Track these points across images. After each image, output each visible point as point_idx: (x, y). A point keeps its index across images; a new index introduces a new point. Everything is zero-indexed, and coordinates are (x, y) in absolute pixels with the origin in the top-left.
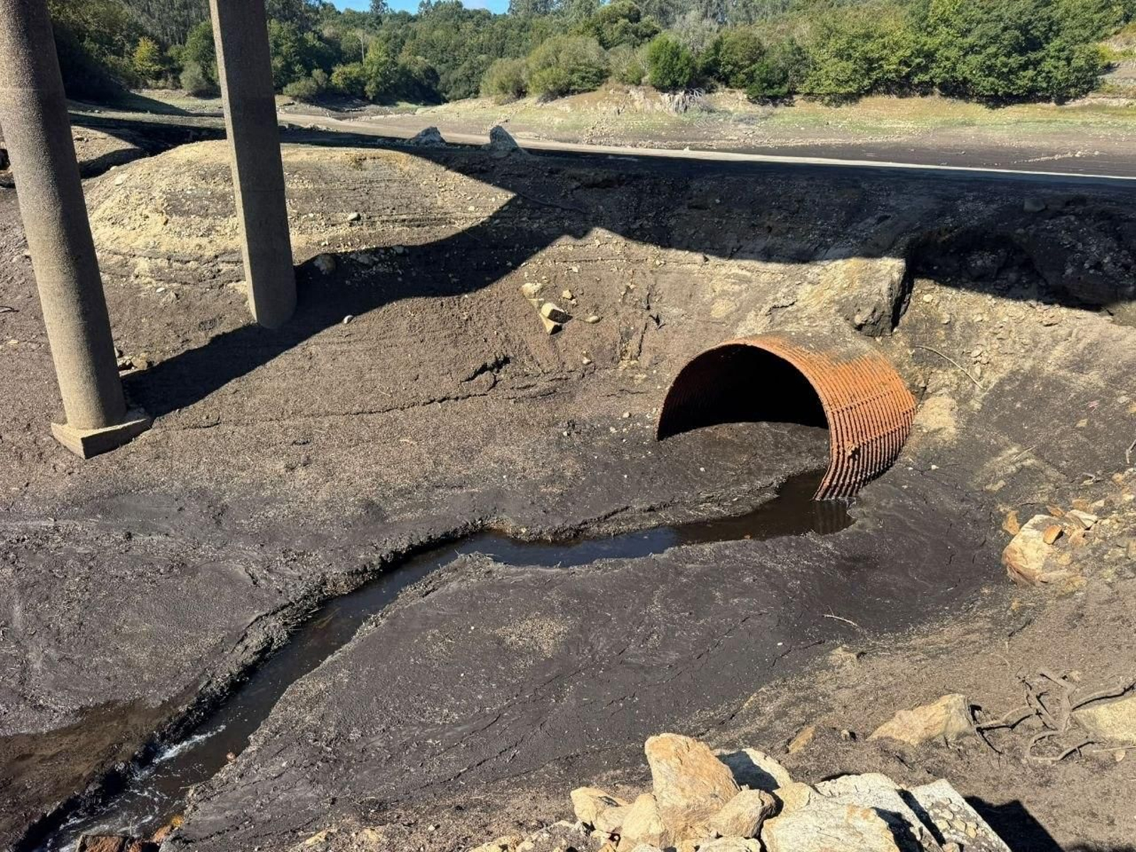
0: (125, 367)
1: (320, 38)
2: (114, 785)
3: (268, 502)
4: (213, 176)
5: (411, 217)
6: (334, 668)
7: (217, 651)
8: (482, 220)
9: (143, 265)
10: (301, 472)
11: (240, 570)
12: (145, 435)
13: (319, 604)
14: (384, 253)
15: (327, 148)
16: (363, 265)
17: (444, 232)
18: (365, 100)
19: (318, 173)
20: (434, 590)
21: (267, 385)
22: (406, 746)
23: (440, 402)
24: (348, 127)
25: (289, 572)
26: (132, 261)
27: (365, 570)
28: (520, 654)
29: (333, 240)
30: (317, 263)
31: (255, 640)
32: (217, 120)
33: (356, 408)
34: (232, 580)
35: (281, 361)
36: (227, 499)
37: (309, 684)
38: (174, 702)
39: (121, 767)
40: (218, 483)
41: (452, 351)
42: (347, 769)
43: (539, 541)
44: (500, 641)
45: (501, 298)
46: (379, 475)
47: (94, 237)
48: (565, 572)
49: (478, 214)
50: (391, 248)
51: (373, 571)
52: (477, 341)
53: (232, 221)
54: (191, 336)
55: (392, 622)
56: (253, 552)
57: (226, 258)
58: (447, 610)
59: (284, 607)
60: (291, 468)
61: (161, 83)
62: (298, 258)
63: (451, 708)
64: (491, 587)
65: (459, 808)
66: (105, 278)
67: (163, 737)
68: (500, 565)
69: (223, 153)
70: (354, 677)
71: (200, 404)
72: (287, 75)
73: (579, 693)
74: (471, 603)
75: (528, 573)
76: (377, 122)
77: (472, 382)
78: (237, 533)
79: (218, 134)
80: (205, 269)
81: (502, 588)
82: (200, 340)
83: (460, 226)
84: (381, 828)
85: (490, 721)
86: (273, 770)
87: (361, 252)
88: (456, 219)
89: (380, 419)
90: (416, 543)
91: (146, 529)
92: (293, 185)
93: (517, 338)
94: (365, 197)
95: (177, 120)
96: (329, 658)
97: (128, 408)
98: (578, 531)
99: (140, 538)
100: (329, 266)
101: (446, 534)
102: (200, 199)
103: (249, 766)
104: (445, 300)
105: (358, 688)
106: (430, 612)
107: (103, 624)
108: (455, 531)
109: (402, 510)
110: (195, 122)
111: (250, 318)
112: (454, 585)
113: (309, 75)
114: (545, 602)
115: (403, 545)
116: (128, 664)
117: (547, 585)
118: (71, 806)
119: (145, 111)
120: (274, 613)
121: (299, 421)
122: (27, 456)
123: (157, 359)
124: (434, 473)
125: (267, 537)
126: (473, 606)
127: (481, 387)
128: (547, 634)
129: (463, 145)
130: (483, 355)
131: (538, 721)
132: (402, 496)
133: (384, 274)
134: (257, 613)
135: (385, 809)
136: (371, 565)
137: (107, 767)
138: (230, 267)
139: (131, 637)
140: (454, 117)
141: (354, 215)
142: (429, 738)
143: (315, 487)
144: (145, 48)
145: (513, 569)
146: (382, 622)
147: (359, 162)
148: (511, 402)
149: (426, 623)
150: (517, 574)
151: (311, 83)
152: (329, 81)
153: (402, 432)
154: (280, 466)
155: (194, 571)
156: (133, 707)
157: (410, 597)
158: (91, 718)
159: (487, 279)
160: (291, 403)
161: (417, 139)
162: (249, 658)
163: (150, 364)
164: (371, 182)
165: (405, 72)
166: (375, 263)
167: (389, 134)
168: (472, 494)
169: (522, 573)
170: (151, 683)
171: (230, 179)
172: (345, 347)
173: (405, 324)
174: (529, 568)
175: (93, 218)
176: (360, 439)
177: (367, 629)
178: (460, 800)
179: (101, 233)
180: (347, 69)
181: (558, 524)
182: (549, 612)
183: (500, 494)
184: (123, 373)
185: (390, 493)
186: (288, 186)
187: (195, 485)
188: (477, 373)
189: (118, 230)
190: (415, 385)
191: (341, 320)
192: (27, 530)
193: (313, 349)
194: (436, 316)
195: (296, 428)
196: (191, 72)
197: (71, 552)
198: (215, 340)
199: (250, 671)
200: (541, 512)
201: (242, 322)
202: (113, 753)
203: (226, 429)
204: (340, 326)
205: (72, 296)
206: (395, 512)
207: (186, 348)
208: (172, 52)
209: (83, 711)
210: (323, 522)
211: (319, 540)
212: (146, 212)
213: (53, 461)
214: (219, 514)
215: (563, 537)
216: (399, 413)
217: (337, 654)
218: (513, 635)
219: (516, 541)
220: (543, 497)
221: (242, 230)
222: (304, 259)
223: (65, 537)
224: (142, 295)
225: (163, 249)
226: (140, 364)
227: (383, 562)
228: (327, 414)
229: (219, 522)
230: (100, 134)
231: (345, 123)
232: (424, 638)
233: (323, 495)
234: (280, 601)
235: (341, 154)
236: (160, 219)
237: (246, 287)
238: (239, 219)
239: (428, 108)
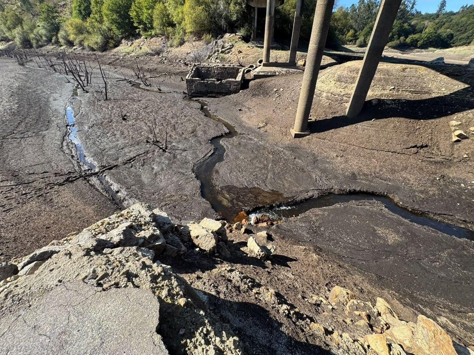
0: (310, 119)
1: (409, 25)
2: (271, 208)
3: (328, 163)
4: (354, 71)
5: (414, 90)
6: (325, 210)
7: (301, 192)
8: (446, 94)
9: (324, 94)
10: (339, 158)
11: (314, 176)
12: (308, 137)
13: (328, 193)
14: (398, 102)
15: (394, 64)
16: (388, 104)
17: (426, 97)
18: (416, 47)
19: (387, 72)
20: (361, 205)
21: (341, 133)
22: (333, 240)
23: (392, 152)
24: (405, 57)
25: (325, 182)
26: (323, 93)
27: (344, 191)
28: (380, 237)
29: (381, 95)
30: (372, 101)
31: (310, 194)
32: (362, 54)
33: (363, 146)
34: (311, 177)
35: (348, 127)
36: (318, 158)
37: (317, 210)
38: (288, 198)
39: (274, 205)
40: (318, 153)
41: (405, 138)
42: (317, 235)
43: (405, 209)
44: (375, 230)
45: (437, 124)
46: (360, 167)
47: (316, 86)
48: (410, 223)
49: (445, 92)
50: (401, 100)
51: (346, 192)
52: (417, 137)
53: (353, 85)
54: (328, 115)
55: (345, 207)
56: (319, 173)
57: (346, 96)
58: (362, 213)
59: (320, 190)
60: (337, 156)
61: (350, 43)
62: (367, 99)
63: (350, 239)
64: (380, 214)
65: (340, 266)
66: (315, 96)
67: (283, 204)
68: (386, 209)
69: (359, 65)
70: (329, 215)
71: (322, 133)
72: (392, 39)
73: (395, 261)
74: (371, 215)
75: (396, 216)
76: (417, 55)
77: (408, 150)
78: (317, 167)
79: (360, 58)
80: (339, 98)
81: (383, 216)
82: (330, 117)
83: (434, 95)
84: (318, 256)
85: (360, 249)
86: (301, 225)
87: (389, 100)
88: (434, 93)
89: (369, 151)
90: (362, 190)
91: (299, 158)
92: (377, 76)
93: (436, 140)
94: (400, 81)
95: (350, 54)
96: (325, 207)
97: (307, 129)
98: (423, 213)
99: (297, 160)
100: (376, 102)
101: (373, 192)
102: (347, 78)
103: (296, 221)
104: (412, 120)
105: (328, 219)
106: (357, 211)
107: (283, 175)
108: (376, 192)
109: (362, 179)
110: (355, 55)
111: (345, 114)
112: (368, 207)
113: (399, 39)
114: (397, 228)
115: (358, 189)
116: (284, 185)
117: (402, 224)
118: (264, 207)
119: (343, 51)
120: (317, 190)
121: (346, 145)
122: (284, 134)
123: (318, 119)
124: (378, 173)
125: (324, 171)
126: (371, 216)
127: (410, 152)
128: (392, 238)
129: (452, 65)
130: (417, 142)
131: (376, 259)
132: (365, 176)
133: (394, 108)
134: (313, 188)
135: (321, 251)
136: (346, 190)
137: (272, 204)
138: (347, 98)
139: (287, 180)
140: (452, 53)
141: (393, 87)
142: (340, 242)
143: (341, 163)
144: (351, 32)
145: (391, 213)
146: (342, 206)
147: (404, 70)
148: (420, 161)
149: (354, 213)
150: (391, 215)
151: (398, 42)
152: (405, 40)
153: (374, 157)
154: (335, 155)
155: (305, 172)
156: (281, 195)
157: (353, 203)
158: (274, 192)
159: (435, 116)
160: (345, 139)
161: (432, 62)
162: (307, 197)
163: (316, 120)
164: (405, 76)
165: (439, 36)
166: (392, 104)
167: (420, 60)
168: (388, 184)
169: (393, 215)
170: (286, 192)
171: (358, 73)
172: (369, 128)
173: (392, 125)
174: (397, 215)
175: (318, 81)
176: (360, 155)
177: (337, 205)
178: (341, 263)
179: (318, 84)
180: (414, 36)
181: (417, 207)
182: (397, 232)
183: (398, 188)
184: (309, 121)
185: (361, 173)
186: (375, 76)
187: (314, 152)
188: (411, 147)
189: (323, 85)
190: (386, 145)
191: (371, 120)
192: (278, 149)
193: (359, 126)
194: (405, 125)
195: (343, 146)
196: (361, 39)
197: (283, 157)
198: (333, 118)
199: (306, 200)
200: (411, 201)
201: (343, 114)
202: (274, 202)
203: (326, 141)
204: (370, 121)
205: (306, 100)
206: (360, 179)
207: (326, 118)
208: (358, 33)
209: (272, 190)
210: (339, 173)
211: (336, 177)
212: (331, 80)
213: (288, 136)
214: (315, 161)
215: (416, 212)
216: (376, 152)
217: (327, 208)
218: (380, 231)
219: (396, 205)
220: (415, 196)
221: (354, 89)
222: (369, 99)
223: (284, 153)
224: (321, 102)
225: (331, 91)
226: (313, 120)
227: (350, 191)
228: (354, 145)
229: (314, 163)
230: (329, 58)
231: (404, 55)
232: (352, 217)
233: (342, 166)
234: (320, 188)
235: (399, 66)
236: (334, 82)
237: (348, 105)
238: (355, 85)
239: (442, 50)
